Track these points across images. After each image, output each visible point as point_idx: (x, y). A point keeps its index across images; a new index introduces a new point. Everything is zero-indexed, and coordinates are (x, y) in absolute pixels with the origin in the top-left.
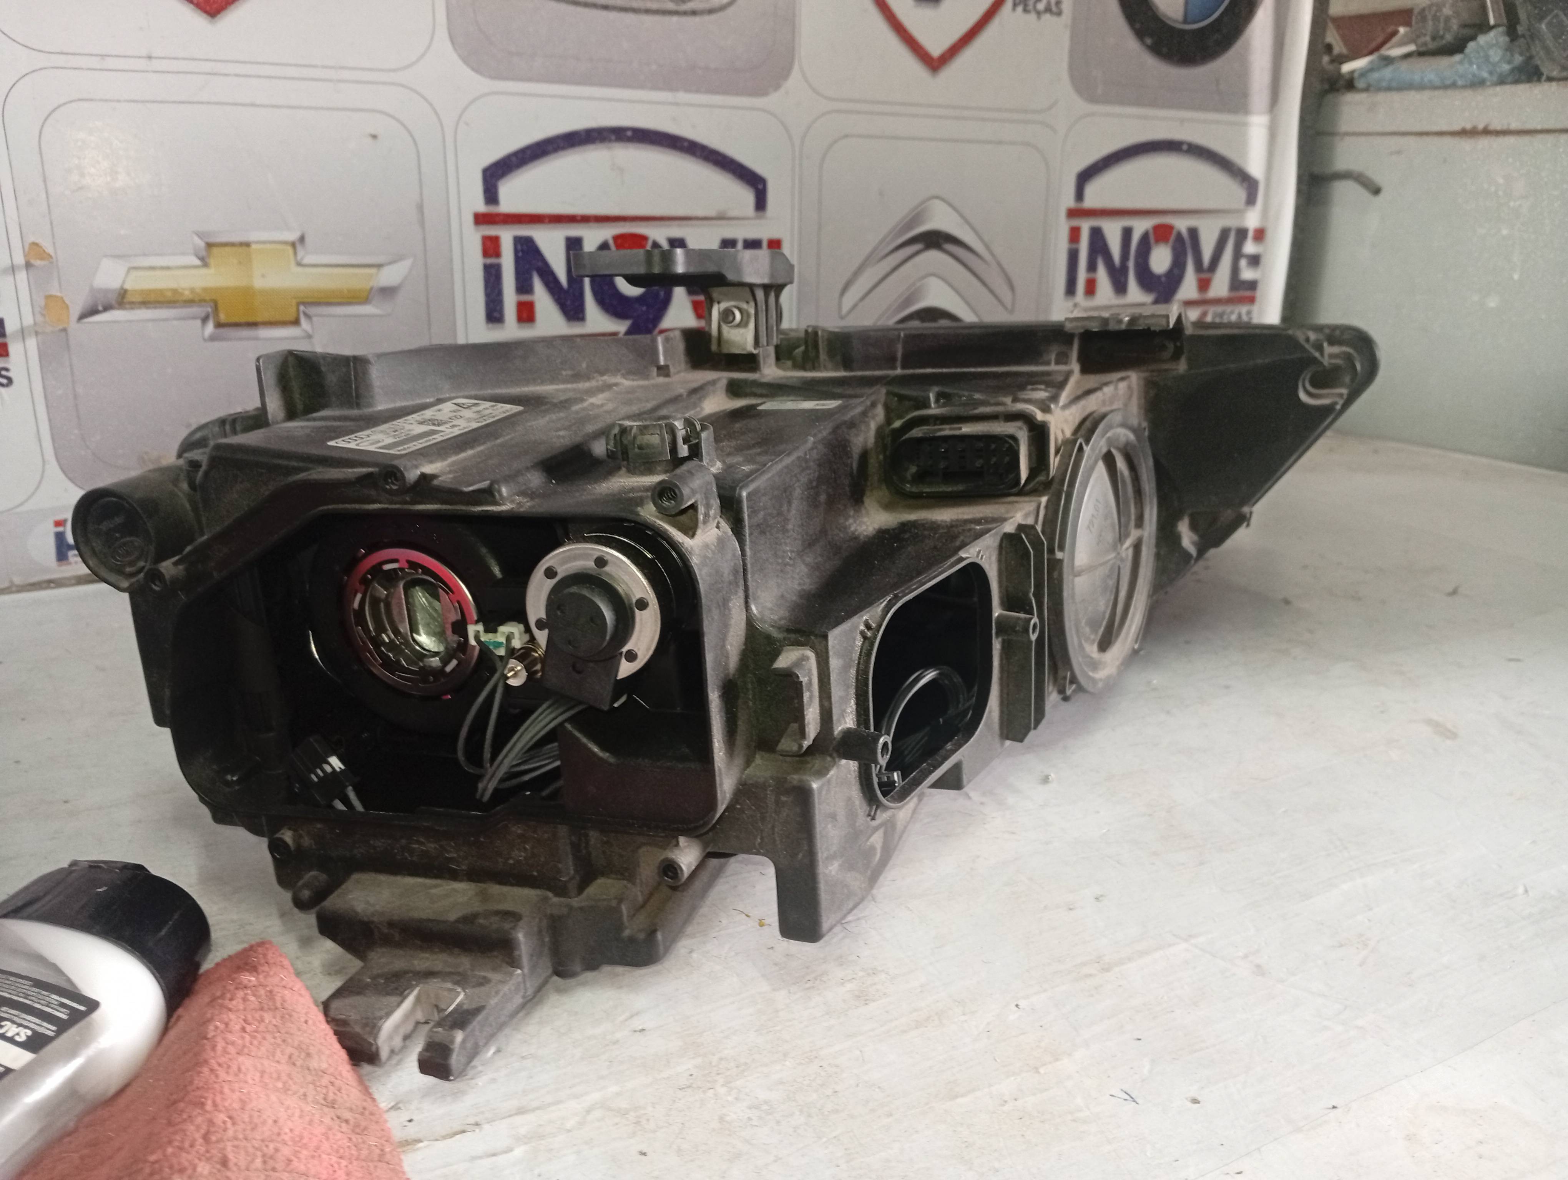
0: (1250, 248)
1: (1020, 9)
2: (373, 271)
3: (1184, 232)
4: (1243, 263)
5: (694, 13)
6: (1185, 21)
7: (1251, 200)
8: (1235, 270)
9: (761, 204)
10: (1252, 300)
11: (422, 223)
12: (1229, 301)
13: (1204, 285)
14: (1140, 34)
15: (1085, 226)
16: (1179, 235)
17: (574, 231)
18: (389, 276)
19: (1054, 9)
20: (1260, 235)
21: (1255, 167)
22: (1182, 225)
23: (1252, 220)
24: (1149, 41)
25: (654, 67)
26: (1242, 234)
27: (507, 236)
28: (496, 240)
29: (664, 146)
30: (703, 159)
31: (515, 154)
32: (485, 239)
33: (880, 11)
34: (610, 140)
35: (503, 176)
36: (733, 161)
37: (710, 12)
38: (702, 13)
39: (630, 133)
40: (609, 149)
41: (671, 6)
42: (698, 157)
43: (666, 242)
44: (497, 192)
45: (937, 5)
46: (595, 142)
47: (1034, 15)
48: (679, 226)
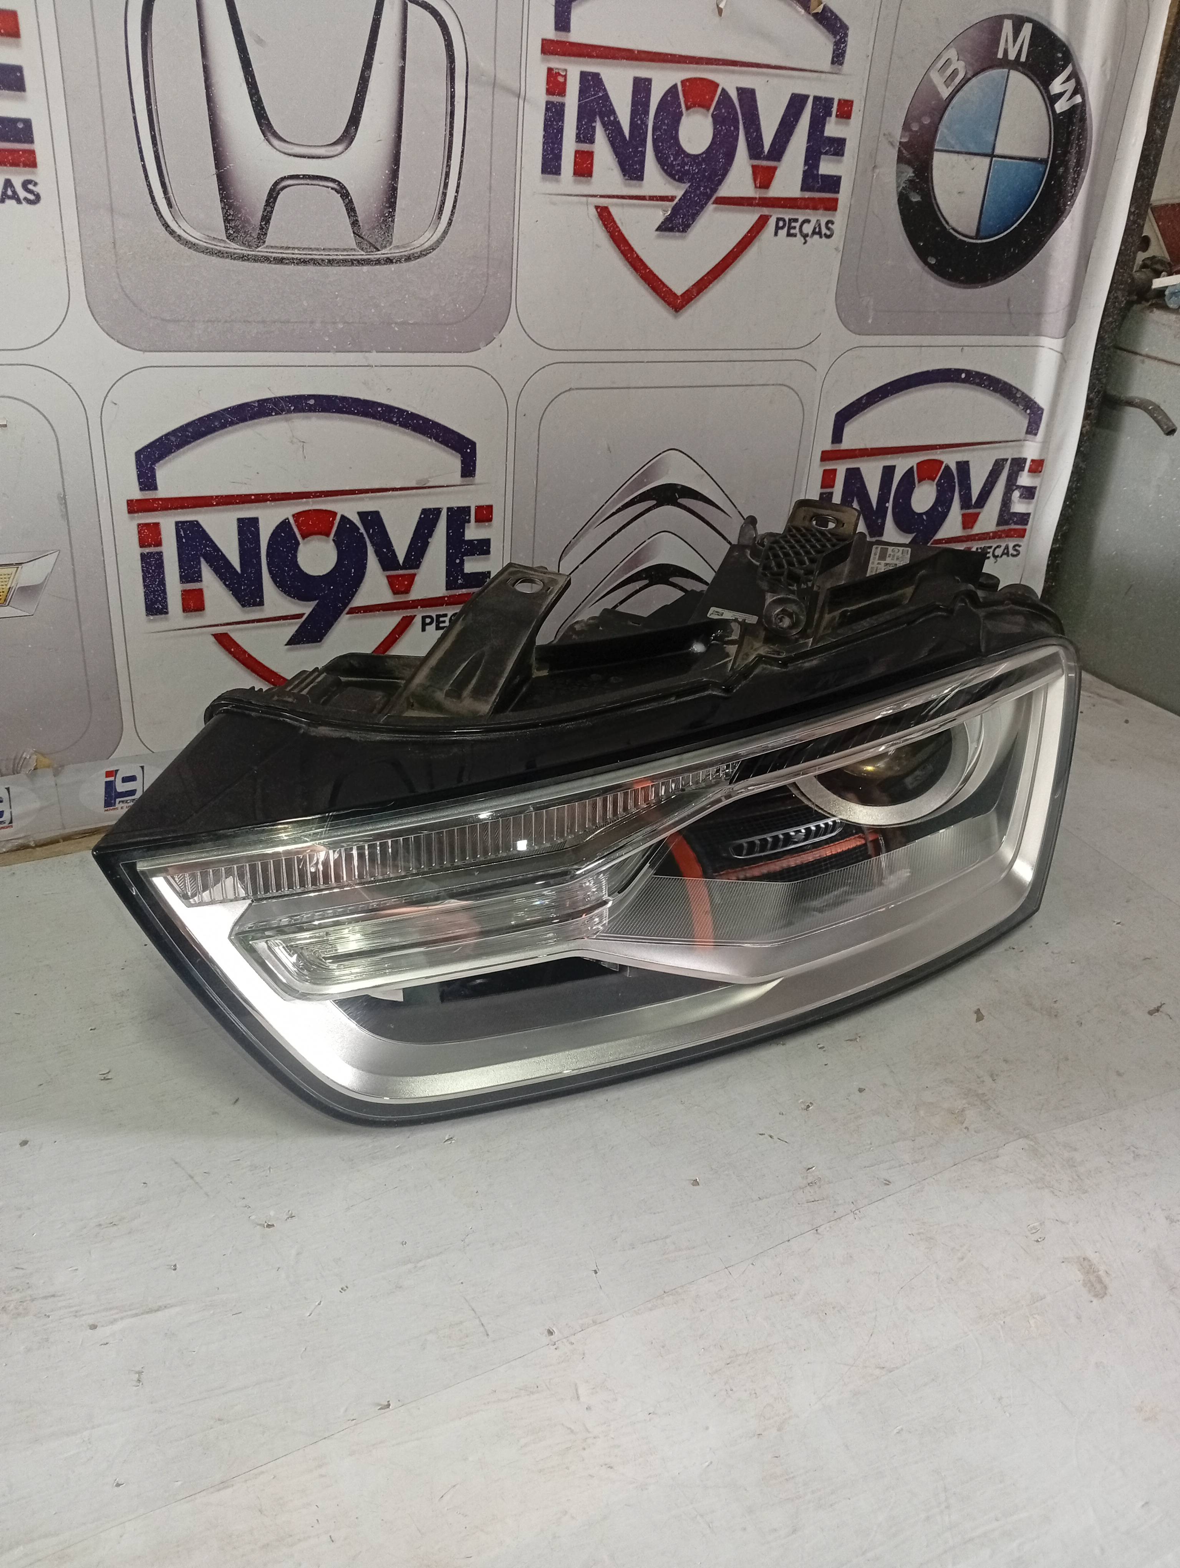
0: (1025, 479)
1: (783, 233)
2: (12, 570)
3: (953, 467)
4: (1016, 494)
5: (389, 261)
6: (977, 237)
7: (1032, 429)
8: (1006, 502)
9: (468, 469)
10: (1022, 534)
11: (66, 516)
12: (996, 535)
13: (969, 521)
14: (922, 254)
15: (841, 469)
16: (947, 468)
17: (248, 512)
18: (29, 575)
19: (824, 231)
20: (1037, 467)
21: (1041, 396)
22: (950, 459)
23: (1031, 451)
24: (933, 261)
25: (341, 326)
26: (1018, 464)
27: (167, 523)
28: (155, 528)
29: (353, 414)
30: (401, 425)
31: (174, 432)
32: (141, 527)
33: (614, 245)
34: (289, 412)
35: (162, 457)
36: (436, 425)
37: (408, 259)
38: (399, 261)
39: (312, 402)
40: (287, 420)
41: (361, 255)
42: (395, 423)
43: (357, 516)
44: (154, 476)
45: (684, 234)
46: (270, 415)
47: (799, 239)
48: (371, 498)
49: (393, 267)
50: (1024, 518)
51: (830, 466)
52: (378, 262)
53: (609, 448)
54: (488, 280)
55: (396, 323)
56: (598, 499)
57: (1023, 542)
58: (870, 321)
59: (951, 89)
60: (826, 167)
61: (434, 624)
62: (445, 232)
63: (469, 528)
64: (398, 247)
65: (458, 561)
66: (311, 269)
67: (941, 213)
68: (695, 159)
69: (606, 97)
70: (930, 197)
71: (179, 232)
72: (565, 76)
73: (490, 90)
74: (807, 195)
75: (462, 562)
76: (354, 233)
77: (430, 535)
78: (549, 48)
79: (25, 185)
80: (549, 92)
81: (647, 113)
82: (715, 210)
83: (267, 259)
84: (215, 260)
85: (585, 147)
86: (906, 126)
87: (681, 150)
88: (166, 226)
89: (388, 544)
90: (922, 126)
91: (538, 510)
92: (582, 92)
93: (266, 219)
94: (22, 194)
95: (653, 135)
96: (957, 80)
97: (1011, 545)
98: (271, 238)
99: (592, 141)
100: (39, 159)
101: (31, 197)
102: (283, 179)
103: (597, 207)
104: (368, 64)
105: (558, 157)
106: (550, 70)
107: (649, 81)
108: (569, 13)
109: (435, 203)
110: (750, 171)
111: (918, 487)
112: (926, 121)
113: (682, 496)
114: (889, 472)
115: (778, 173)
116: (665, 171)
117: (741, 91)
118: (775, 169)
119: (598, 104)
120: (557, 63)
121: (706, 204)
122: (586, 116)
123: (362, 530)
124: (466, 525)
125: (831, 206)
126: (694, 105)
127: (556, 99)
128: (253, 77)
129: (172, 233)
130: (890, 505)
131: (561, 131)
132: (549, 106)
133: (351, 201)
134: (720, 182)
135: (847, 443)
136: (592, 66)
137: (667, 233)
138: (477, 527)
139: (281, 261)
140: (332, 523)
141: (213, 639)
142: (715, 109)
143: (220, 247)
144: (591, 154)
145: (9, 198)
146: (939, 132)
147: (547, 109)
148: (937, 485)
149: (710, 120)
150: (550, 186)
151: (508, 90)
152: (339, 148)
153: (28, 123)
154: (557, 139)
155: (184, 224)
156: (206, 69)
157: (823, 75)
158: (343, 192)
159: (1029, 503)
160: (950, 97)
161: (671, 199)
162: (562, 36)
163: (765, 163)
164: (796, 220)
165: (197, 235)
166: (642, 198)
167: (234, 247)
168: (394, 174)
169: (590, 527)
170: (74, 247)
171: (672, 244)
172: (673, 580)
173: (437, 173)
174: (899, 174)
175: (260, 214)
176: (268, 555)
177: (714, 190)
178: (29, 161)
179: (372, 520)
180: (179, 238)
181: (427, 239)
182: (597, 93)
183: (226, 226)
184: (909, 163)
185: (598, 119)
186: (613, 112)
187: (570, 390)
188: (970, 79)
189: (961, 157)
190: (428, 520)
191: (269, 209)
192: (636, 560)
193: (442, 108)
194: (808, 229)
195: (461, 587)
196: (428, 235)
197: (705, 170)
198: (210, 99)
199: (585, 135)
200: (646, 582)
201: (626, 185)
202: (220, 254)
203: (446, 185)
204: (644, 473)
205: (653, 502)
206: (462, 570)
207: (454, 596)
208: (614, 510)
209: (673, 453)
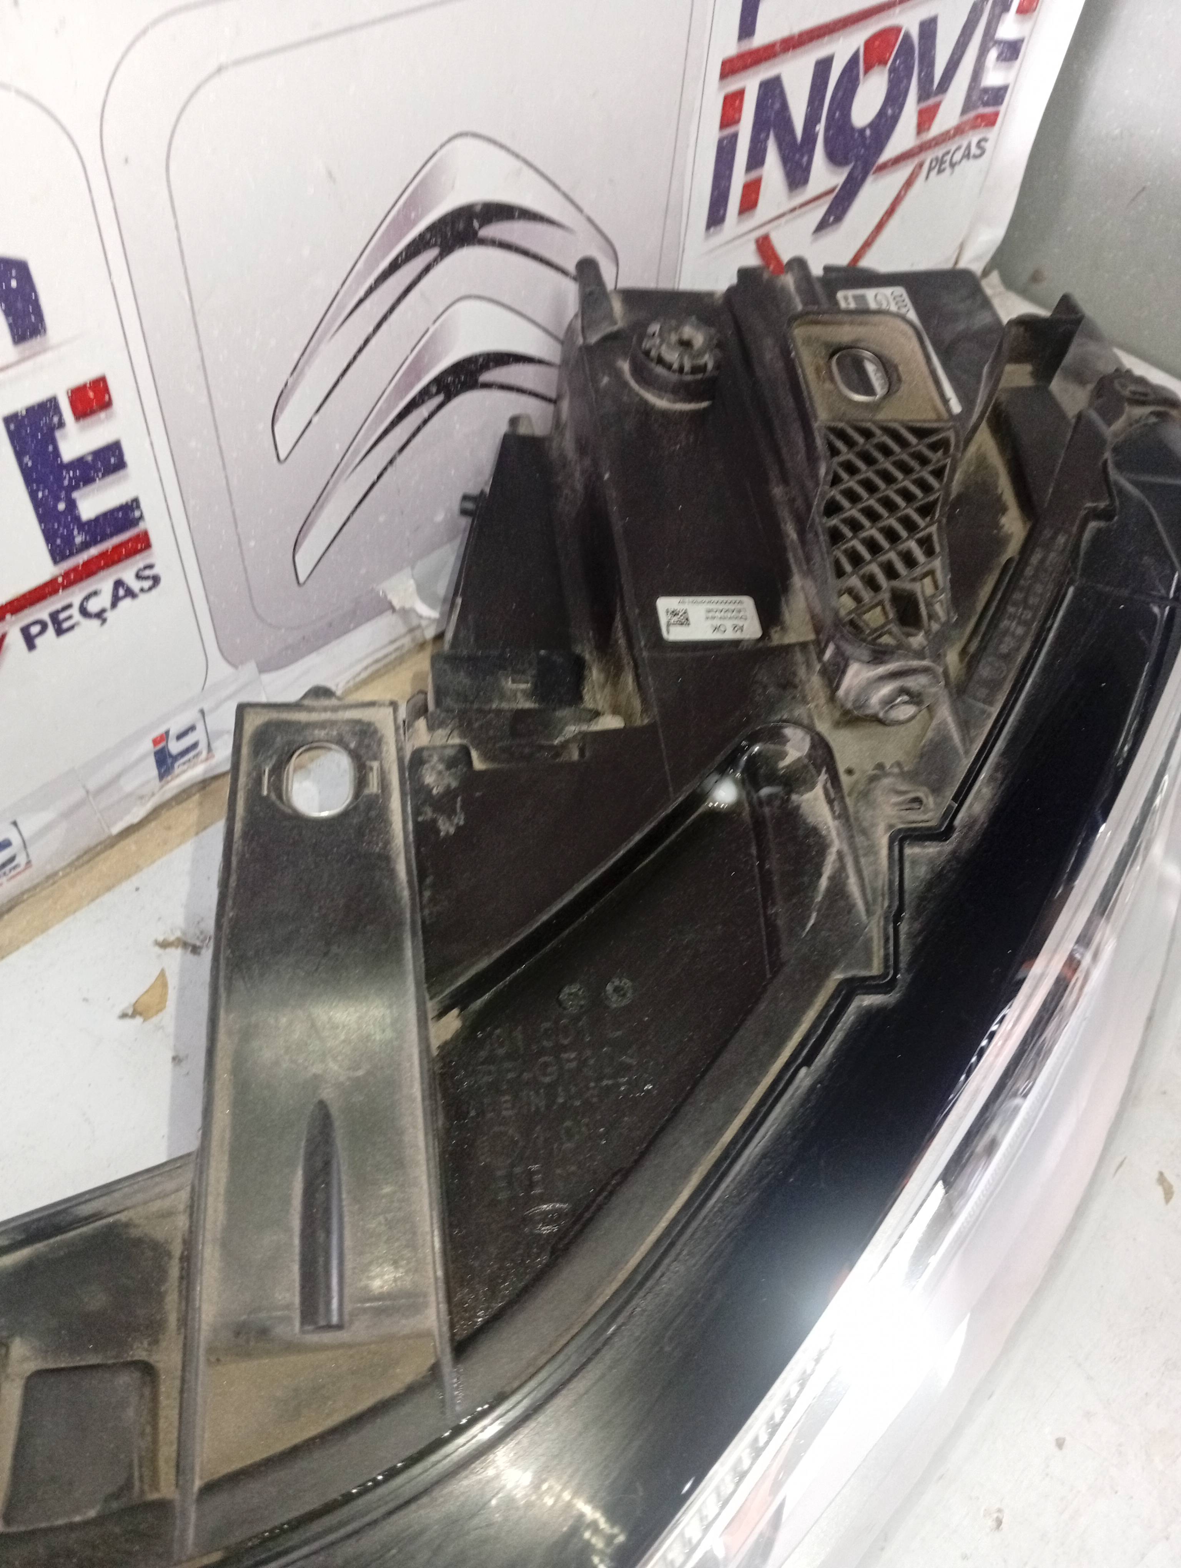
50: (998, 95)
51: (733, 86)
53: (330, 174)
57: (992, 134)
61: (51, 630)
63: (65, 437)
65: (61, 506)
75: (72, 505)
91: (206, 349)
97: (974, 141)
111: (864, 82)
113: (486, 222)
114: (823, 67)
124: (58, 434)
130: (821, 128)
135: (762, 37)
138: (82, 429)
148: (891, 71)
159: (1009, 68)
169: (319, 342)
172: (485, 377)
187: (220, 70)
192: (416, 369)
195: (86, 546)
200: (440, 398)
204: (405, 203)
205: (433, 253)
206: (77, 519)
207: (75, 569)
208: (361, 293)
209: (458, 142)
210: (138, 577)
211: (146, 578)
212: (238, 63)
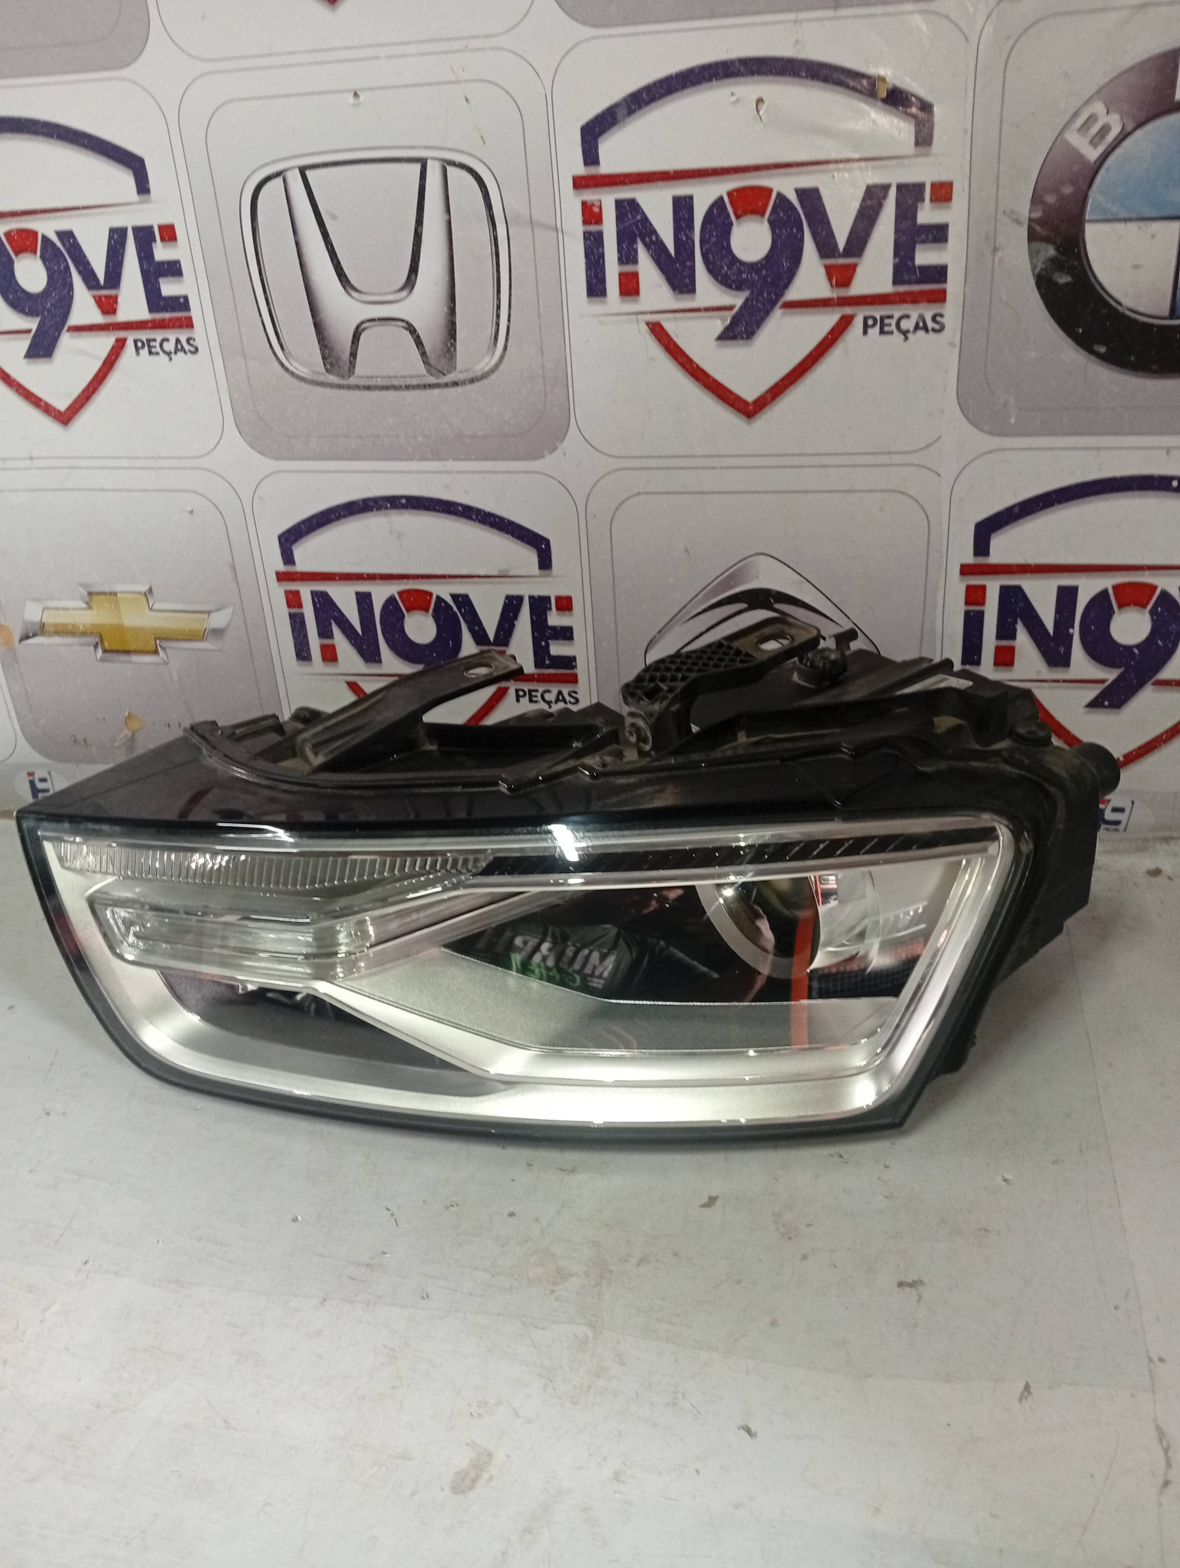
2: (205, 616)
3: (1175, 593)
5: (455, 384)
6: (1172, 317)
9: (545, 562)
11: (236, 579)
14: (1085, 343)
15: (992, 585)
16: (1165, 597)
18: (218, 620)
19: (931, 325)
24: (1103, 350)
27: (305, 591)
28: (297, 594)
29: (438, 511)
30: (480, 522)
31: (304, 522)
32: (288, 593)
33: (671, 357)
34: (386, 508)
35: (296, 540)
36: (511, 523)
37: (472, 381)
38: (463, 383)
39: (404, 501)
40: (386, 515)
41: (432, 380)
42: (474, 520)
43: (450, 598)
44: (292, 554)
45: (749, 341)
46: (372, 510)
47: (898, 337)
48: (461, 583)
49: (459, 389)
51: (976, 581)
52: (446, 385)
53: (687, 550)
54: (546, 396)
55: (467, 436)
56: (680, 598)
58: (1013, 421)
59: (1101, 149)
60: (925, 256)
62: (502, 357)
63: (551, 615)
64: (461, 372)
65: (543, 644)
66: (391, 394)
67: (1107, 293)
68: (753, 267)
69: (645, 220)
70: (1087, 277)
71: (291, 368)
72: (600, 207)
73: (529, 230)
74: (902, 289)
75: (548, 645)
76: (424, 362)
77: (516, 617)
78: (579, 183)
79: (188, 341)
80: (585, 222)
81: (691, 227)
82: (784, 315)
83: (357, 387)
84: (319, 389)
85: (629, 268)
86: (1036, 199)
87: (734, 259)
88: (282, 365)
89: (479, 623)
90: (1061, 197)
92: (620, 218)
93: (353, 355)
94: (187, 347)
95: (701, 249)
96: (1110, 137)
98: (359, 369)
99: (635, 261)
100: (195, 322)
101: (192, 349)
102: (362, 323)
103: (648, 324)
104: (419, 222)
105: (603, 281)
106: (584, 204)
107: (691, 198)
108: (597, 148)
109: (490, 331)
110: (822, 271)
112: (1068, 190)
113: (777, 602)
115: (859, 270)
116: (721, 283)
117: (802, 193)
118: (854, 267)
119: (637, 227)
120: (590, 196)
121: (772, 309)
122: (626, 240)
123: (455, 609)
124: (548, 612)
125: (940, 297)
126: (746, 212)
127: (593, 228)
128: (332, 245)
129: (287, 369)
130: (1075, 632)
131: (602, 256)
132: (587, 236)
133: (418, 336)
134: (786, 286)
136: (626, 193)
137: (729, 342)
139: (368, 388)
140: (430, 602)
141: (346, 685)
142: (771, 214)
143: (322, 378)
144: (635, 276)
145: (179, 350)
146: (1090, 202)
147: (585, 239)
148: (1151, 613)
149: (766, 225)
150: (597, 307)
151: (546, 227)
152: (404, 293)
153: (186, 298)
154: (599, 264)
155: (295, 363)
156: (297, 244)
157: (906, 161)
158: (412, 330)
160: (1102, 158)
161: (731, 308)
162: (592, 171)
163: (841, 261)
164: (891, 317)
165: (305, 370)
166: (698, 310)
167: (332, 379)
168: (452, 311)
169: (674, 624)
170: (223, 384)
171: (736, 352)
173: (490, 307)
174: (1033, 255)
175: (348, 351)
176: (381, 623)
177: (781, 294)
178: (188, 324)
179: (463, 601)
180: (292, 374)
181: (486, 363)
182: (634, 217)
183: (324, 363)
184: (1046, 240)
185: (639, 240)
186: (654, 232)
187: (639, 494)
188: (1129, 134)
189: (1132, 227)
190: (512, 606)
191: (354, 347)
193: (488, 249)
194: (906, 325)
195: (549, 667)
196: (487, 359)
197: (765, 278)
198: (302, 265)
199: (627, 256)
201: (677, 300)
202: (322, 384)
203: (498, 316)
204: (728, 576)
205: (744, 606)
206: (548, 652)
207: (543, 675)
208: (700, 609)
209: (761, 557)
210: (570, 695)
211: (573, 697)
212: (646, 493)
